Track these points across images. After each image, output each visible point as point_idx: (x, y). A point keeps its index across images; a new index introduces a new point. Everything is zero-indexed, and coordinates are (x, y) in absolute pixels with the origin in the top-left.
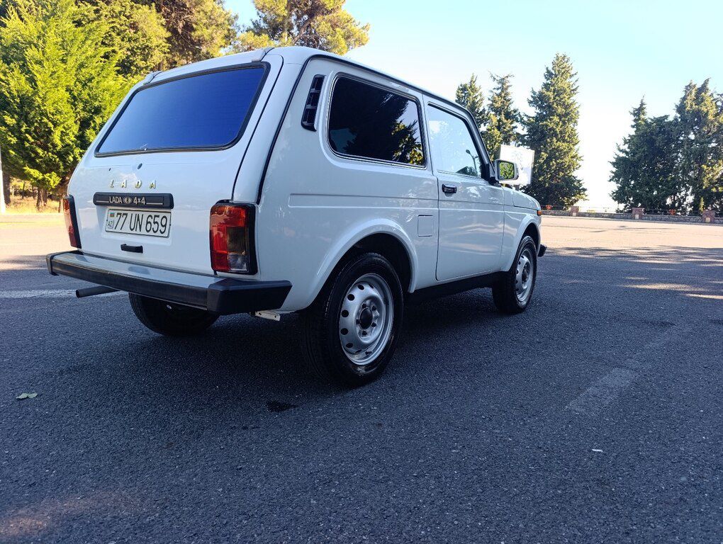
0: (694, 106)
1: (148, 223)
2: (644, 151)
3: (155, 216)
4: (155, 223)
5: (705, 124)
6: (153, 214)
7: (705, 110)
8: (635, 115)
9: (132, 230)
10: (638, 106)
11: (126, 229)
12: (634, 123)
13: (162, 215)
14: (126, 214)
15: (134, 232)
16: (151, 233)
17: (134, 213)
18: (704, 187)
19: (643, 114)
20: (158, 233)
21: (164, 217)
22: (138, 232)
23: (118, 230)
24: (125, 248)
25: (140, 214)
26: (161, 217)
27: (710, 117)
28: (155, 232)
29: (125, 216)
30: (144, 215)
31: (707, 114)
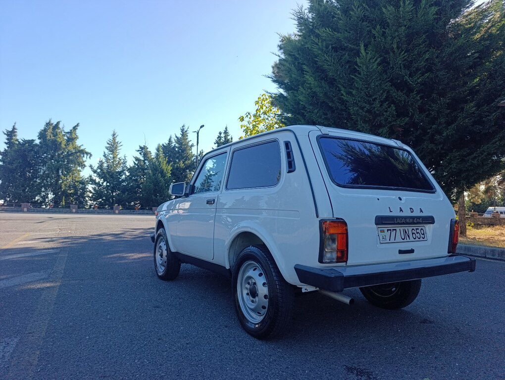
0: (52, 137)
1: (413, 234)
2: (19, 162)
3: (416, 229)
4: (417, 233)
5: (60, 149)
6: (415, 228)
7: (60, 141)
8: (8, 135)
9: (404, 239)
10: (10, 129)
11: (399, 239)
12: (7, 141)
13: (420, 228)
14: (396, 230)
15: (405, 240)
16: (417, 239)
17: (402, 229)
18: (63, 190)
19: (15, 136)
20: (421, 239)
21: (422, 229)
22: (408, 240)
23: (392, 240)
24: (401, 252)
25: (406, 229)
26: (420, 229)
27: (63, 146)
28: (419, 238)
29: (394, 231)
30: (409, 229)
31: (61, 143)
